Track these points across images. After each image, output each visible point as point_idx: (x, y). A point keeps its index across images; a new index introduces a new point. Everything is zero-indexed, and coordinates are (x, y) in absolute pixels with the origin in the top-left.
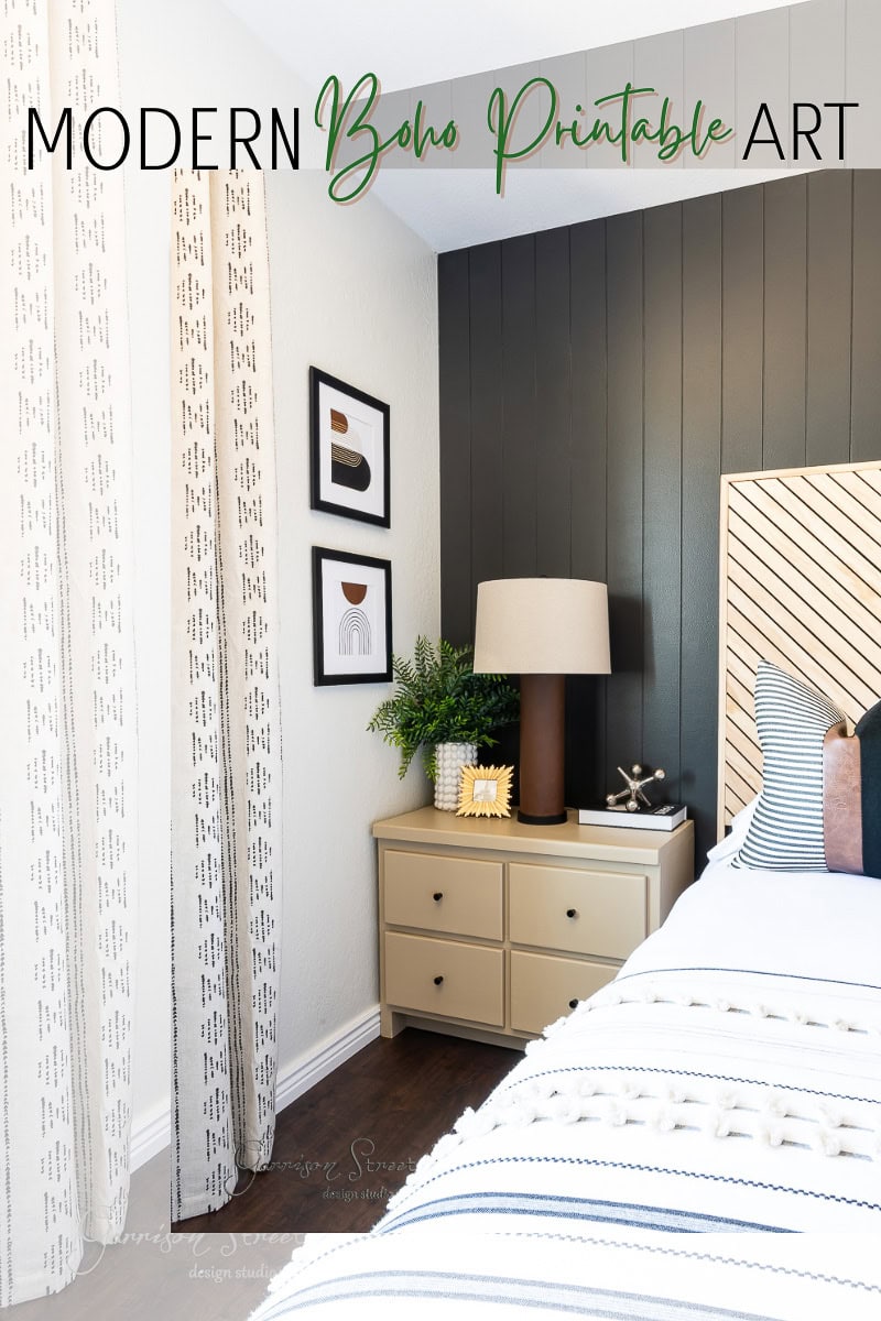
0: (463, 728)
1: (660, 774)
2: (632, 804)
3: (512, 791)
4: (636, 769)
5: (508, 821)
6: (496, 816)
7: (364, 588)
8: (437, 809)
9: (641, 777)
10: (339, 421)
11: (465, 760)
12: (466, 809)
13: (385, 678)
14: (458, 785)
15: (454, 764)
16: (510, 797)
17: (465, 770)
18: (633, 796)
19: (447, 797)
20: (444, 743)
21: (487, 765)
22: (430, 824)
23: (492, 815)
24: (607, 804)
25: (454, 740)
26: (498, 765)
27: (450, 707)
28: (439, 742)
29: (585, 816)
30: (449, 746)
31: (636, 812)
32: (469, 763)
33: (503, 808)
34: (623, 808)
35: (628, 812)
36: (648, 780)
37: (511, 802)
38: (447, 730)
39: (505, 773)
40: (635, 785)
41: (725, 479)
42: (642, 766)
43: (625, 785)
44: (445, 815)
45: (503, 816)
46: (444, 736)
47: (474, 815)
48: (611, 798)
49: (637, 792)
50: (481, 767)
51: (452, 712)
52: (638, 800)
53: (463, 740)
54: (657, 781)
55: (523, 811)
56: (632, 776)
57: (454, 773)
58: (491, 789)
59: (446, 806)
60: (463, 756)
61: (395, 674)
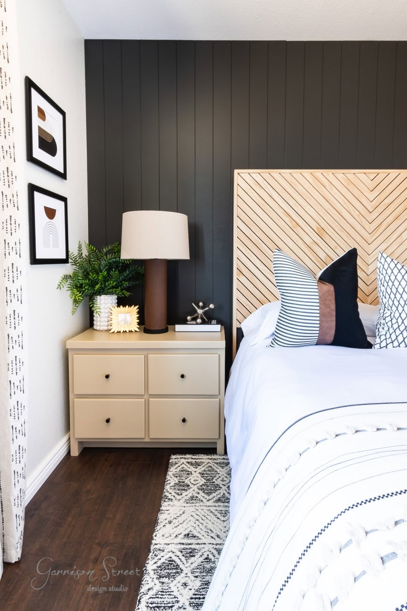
0: (113, 287)
1: (212, 306)
2: (199, 321)
3: (139, 318)
4: (201, 304)
5: (138, 333)
6: (131, 331)
7: (54, 211)
8: (96, 330)
9: (203, 308)
10: (41, 113)
11: (112, 304)
12: (115, 329)
13: (65, 261)
14: (108, 317)
15: (106, 306)
16: (138, 321)
17: (112, 309)
18: (200, 317)
19: (102, 324)
20: (100, 295)
21: (124, 306)
22: (91, 338)
23: (129, 331)
24: (187, 321)
25: (106, 294)
26: (130, 306)
27: (104, 277)
28: (98, 295)
29: (179, 327)
30: (103, 297)
31: (201, 324)
32: (114, 305)
33: (134, 326)
34: (194, 322)
35: (197, 324)
36: (206, 309)
37: (139, 324)
38: (103, 289)
39: (134, 310)
40: (200, 311)
41: (236, 171)
42: (203, 302)
43: (196, 312)
44: (102, 333)
45: (135, 331)
46: (101, 292)
47: (120, 332)
48: (189, 318)
49: (201, 315)
50: (121, 306)
51: (105, 280)
52: (202, 318)
53: (112, 293)
54: (210, 309)
55: (146, 328)
56: (199, 307)
57: (106, 311)
58: (128, 317)
59: (102, 328)
60: (111, 302)
61: (70, 260)
